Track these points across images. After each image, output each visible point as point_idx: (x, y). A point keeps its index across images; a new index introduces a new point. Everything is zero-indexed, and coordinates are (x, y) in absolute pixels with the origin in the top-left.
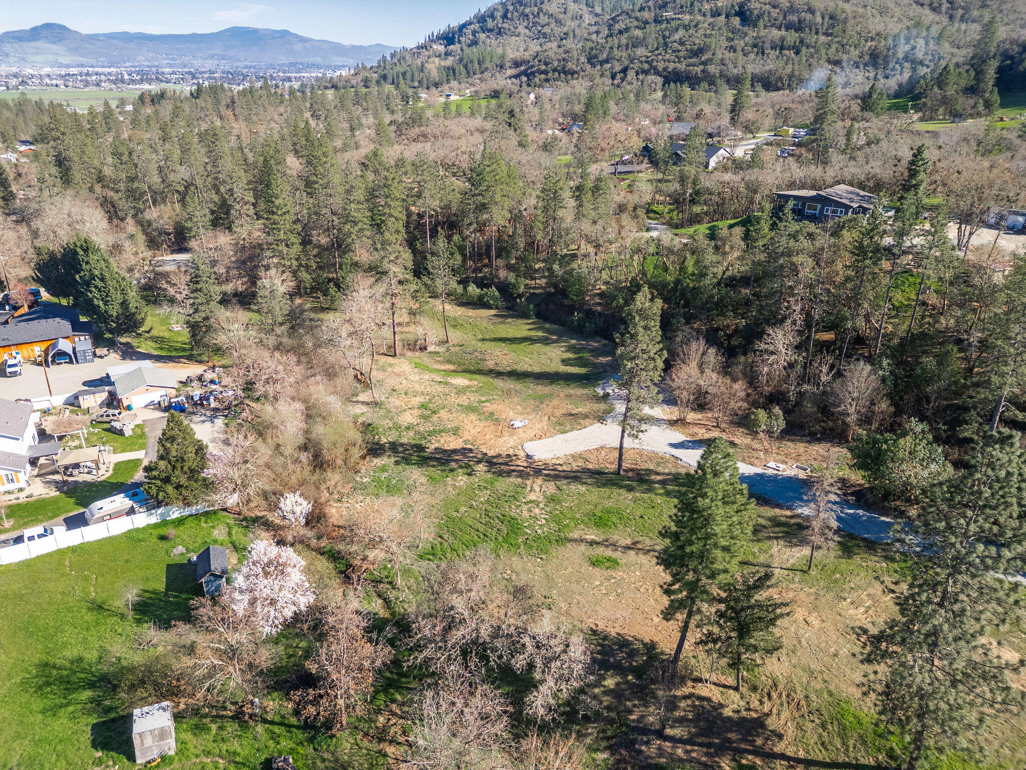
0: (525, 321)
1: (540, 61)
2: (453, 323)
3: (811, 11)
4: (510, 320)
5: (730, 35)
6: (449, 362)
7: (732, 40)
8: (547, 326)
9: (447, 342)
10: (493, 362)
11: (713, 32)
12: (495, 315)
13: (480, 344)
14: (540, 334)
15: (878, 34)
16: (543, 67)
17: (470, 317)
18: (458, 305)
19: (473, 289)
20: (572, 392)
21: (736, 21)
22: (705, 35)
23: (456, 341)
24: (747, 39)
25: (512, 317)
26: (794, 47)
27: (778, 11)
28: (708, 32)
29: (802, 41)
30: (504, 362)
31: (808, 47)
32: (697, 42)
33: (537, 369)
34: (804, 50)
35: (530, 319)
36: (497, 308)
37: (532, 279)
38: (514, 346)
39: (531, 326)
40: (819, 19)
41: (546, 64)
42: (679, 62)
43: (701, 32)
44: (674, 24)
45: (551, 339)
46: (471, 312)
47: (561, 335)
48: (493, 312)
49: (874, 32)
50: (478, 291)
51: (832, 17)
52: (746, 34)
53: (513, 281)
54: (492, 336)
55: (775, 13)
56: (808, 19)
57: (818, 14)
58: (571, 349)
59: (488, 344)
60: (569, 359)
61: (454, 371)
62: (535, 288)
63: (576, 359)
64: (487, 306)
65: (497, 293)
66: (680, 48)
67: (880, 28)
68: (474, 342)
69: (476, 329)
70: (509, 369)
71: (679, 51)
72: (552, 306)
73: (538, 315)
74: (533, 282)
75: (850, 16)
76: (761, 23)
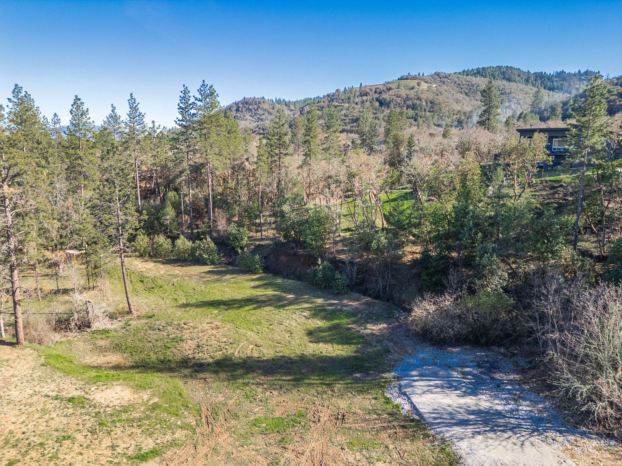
0: (248, 277)
1: (259, 128)
2: (150, 285)
3: (419, 99)
4: (228, 277)
5: (374, 111)
6: (117, 348)
7: (376, 114)
8: (279, 281)
9: (130, 312)
10: (193, 344)
11: (364, 110)
12: (209, 272)
13: (179, 313)
14: (270, 292)
15: (459, 111)
16: (262, 132)
17: (176, 276)
18: (163, 263)
19: (183, 243)
20: (343, 404)
21: (377, 104)
22: (360, 112)
23: (145, 310)
24: (385, 113)
25: (232, 272)
26: (412, 118)
27: (400, 99)
28: (361, 110)
29: (416, 115)
30: (214, 342)
31: (421, 117)
32: (355, 115)
33: (268, 353)
34: (419, 119)
35: (255, 273)
36: (213, 263)
37: (257, 231)
38: (232, 313)
39: (257, 283)
40: (424, 104)
41: (263, 130)
42: (346, 125)
43: (357, 110)
44: (339, 108)
45: (285, 299)
46: (178, 270)
47: (299, 293)
48: (207, 268)
49: (456, 111)
50: (189, 244)
51: (431, 103)
52: (383, 111)
53: (234, 231)
54: (201, 299)
55: (399, 100)
56: (418, 104)
57: (423, 101)
58: (317, 312)
59: (193, 311)
60: (320, 330)
61: (117, 367)
62: (262, 239)
63: (330, 329)
64: (198, 261)
65: (212, 245)
66: (345, 118)
67: (459, 108)
68: (170, 311)
69: (180, 292)
70: (218, 355)
71: (345, 120)
72: (283, 258)
73: (266, 269)
74: (259, 234)
75: (441, 102)
76: (392, 105)
